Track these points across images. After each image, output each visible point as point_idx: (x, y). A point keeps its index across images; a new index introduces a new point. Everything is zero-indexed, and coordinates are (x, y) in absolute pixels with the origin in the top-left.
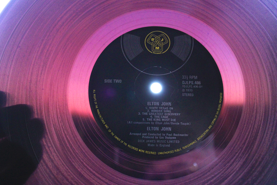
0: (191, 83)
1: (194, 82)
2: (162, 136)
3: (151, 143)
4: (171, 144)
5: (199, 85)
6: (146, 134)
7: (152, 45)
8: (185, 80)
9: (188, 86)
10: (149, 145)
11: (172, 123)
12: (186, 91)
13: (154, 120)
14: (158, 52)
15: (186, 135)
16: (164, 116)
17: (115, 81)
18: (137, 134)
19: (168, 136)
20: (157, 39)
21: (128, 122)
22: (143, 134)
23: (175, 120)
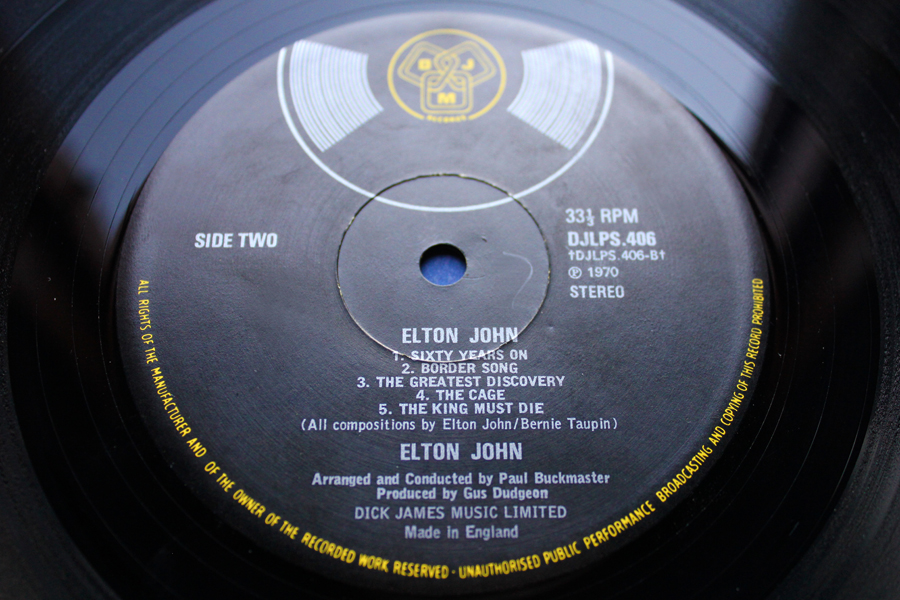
0: (610, 240)
1: (623, 238)
2: (476, 485)
3: (422, 524)
4: (520, 521)
5: (647, 249)
6: (394, 480)
7: (422, 85)
8: (582, 228)
9: (598, 256)
10: (410, 532)
11: (525, 421)
12: (586, 273)
13: (435, 408)
14: (449, 116)
15: (600, 477)
16: (482, 391)
17: (247, 239)
18: (351, 481)
19: (506, 486)
20: (447, 63)
21: (307, 425)
22: (380, 480)
23: (538, 408)
